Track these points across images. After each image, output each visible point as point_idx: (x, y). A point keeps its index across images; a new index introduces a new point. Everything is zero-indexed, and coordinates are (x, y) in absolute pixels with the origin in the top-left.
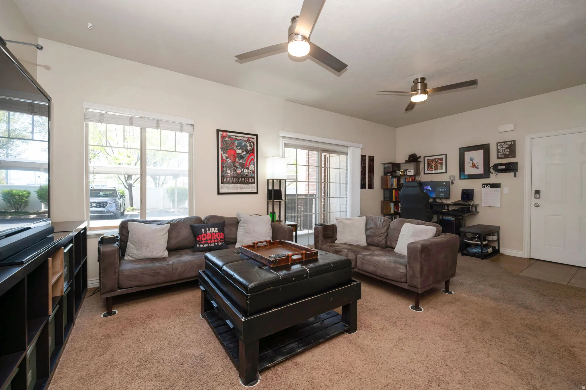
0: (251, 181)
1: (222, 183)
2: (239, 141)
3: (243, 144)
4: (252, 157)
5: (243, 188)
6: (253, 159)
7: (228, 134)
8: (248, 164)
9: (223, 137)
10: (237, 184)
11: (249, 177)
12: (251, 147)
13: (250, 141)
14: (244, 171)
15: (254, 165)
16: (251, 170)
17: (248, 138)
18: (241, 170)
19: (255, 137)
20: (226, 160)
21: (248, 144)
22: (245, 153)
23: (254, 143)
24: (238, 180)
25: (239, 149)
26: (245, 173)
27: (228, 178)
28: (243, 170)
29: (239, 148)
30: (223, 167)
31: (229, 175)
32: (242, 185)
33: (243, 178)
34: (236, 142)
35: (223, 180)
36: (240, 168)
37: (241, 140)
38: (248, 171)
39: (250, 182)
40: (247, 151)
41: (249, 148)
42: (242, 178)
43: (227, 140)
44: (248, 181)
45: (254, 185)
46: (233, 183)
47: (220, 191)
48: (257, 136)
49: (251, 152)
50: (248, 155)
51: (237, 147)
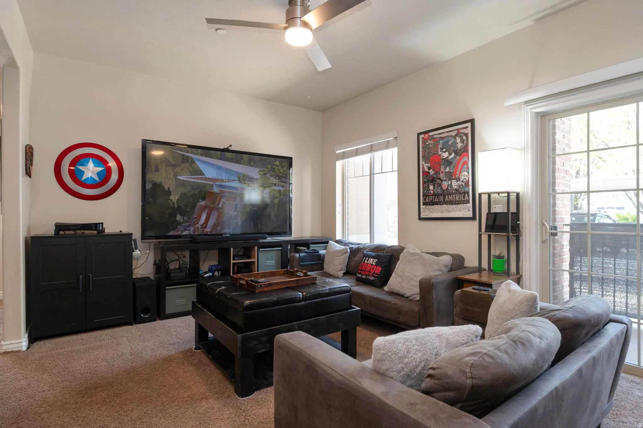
0: (463, 199)
1: (424, 204)
2: (444, 141)
3: (450, 143)
4: (465, 159)
5: (450, 211)
6: (466, 163)
7: (431, 134)
8: (458, 173)
9: (425, 140)
10: (443, 204)
11: (460, 193)
12: (462, 144)
13: (462, 133)
14: (453, 184)
15: (468, 173)
16: (463, 182)
17: (458, 130)
18: (447, 184)
19: (470, 124)
20: (428, 172)
21: (458, 140)
22: (453, 155)
23: (466, 135)
24: (444, 198)
25: (445, 152)
26: (454, 187)
27: (431, 197)
29: (444, 150)
30: (424, 183)
31: (432, 192)
32: (449, 206)
33: (451, 196)
34: (441, 142)
35: (425, 199)
36: (446, 180)
37: (448, 136)
38: (458, 182)
39: (462, 201)
40: (456, 153)
41: (459, 145)
42: (449, 196)
43: (429, 144)
44: (459, 199)
45: (468, 205)
46: (437, 203)
47: (422, 216)
48: (472, 121)
49: (464, 152)
50: (458, 157)
51: (442, 149)
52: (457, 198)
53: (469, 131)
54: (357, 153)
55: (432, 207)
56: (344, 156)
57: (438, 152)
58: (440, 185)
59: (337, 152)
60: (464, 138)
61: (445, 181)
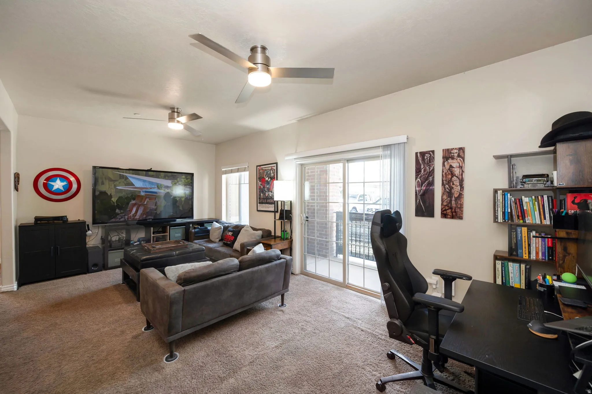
1: (259, 203)
2: (266, 171)
3: (269, 173)
5: (268, 207)
7: (262, 167)
8: (272, 188)
9: (259, 170)
10: (266, 204)
11: (272, 199)
12: (273, 174)
13: (273, 169)
17: (271, 167)
19: (276, 165)
20: (260, 186)
21: (272, 172)
22: (270, 179)
24: (267, 200)
25: (267, 177)
26: (270, 195)
27: (262, 200)
28: (269, 193)
29: (267, 176)
30: (259, 192)
31: (262, 197)
33: (269, 200)
35: (259, 201)
37: (268, 169)
38: (271, 193)
39: (273, 203)
43: (261, 172)
47: (258, 210)
48: (276, 163)
49: (273, 178)
50: (271, 181)
52: (271, 201)
53: (275, 168)
54: (232, 171)
55: (262, 205)
56: (226, 172)
57: (264, 177)
58: (265, 194)
59: (223, 170)
60: (274, 171)
61: (267, 192)
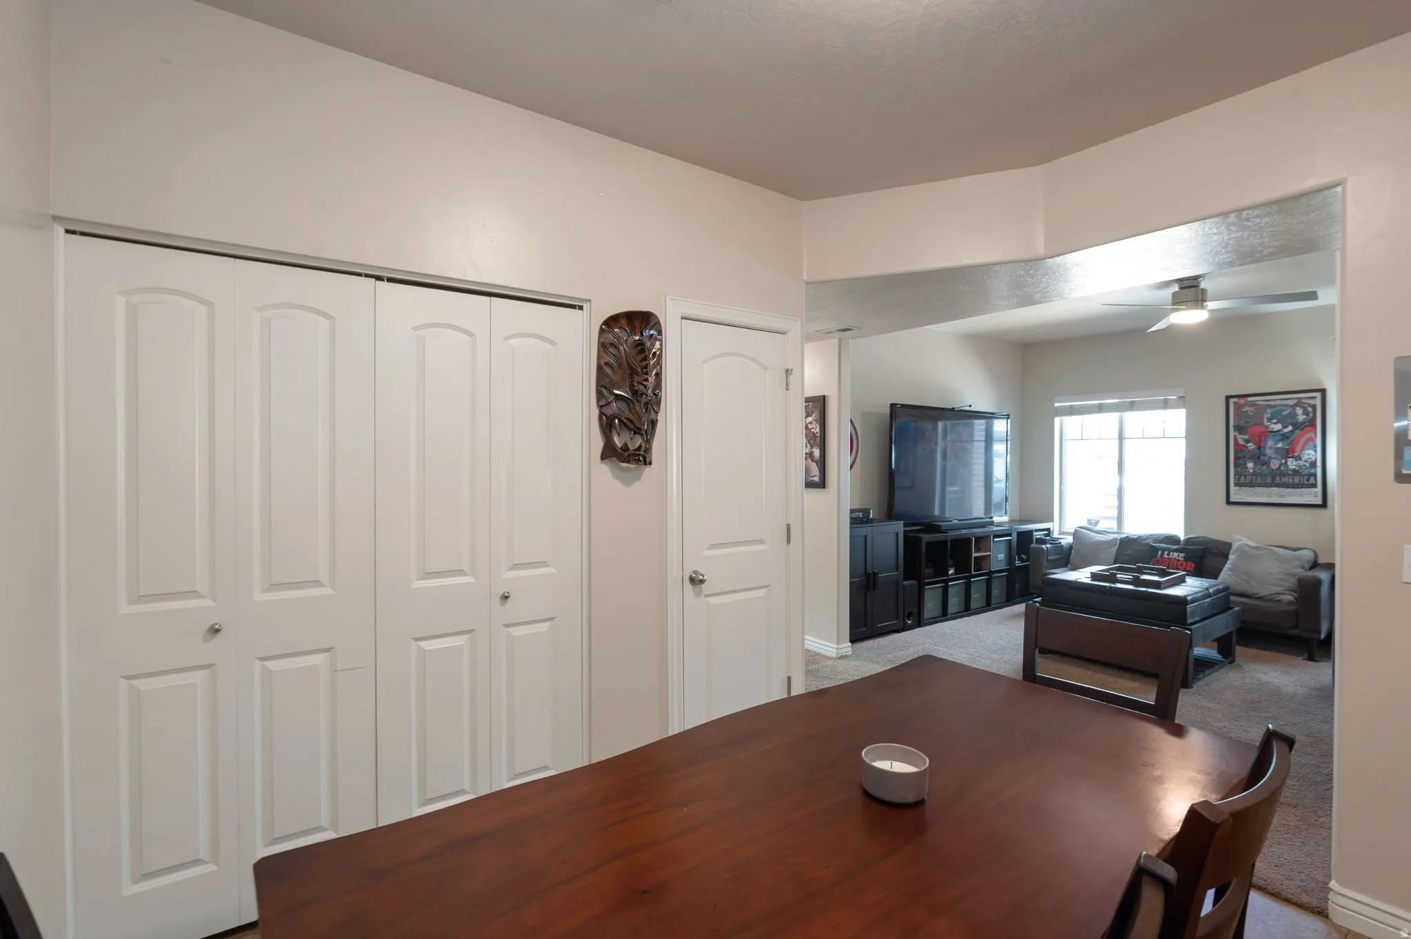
0: (1306, 483)
1: (1236, 485)
2: (1274, 410)
3: (1284, 413)
4: (1311, 435)
5: (1284, 496)
6: (1312, 440)
7: (1250, 399)
8: (1298, 449)
9: (1237, 406)
10: (1271, 487)
11: (1301, 475)
12: (1306, 417)
13: (1306, 403)
14: (1289, 463)
15: (1316, 451)
16: (1306, 461)
17: (1297, 399)
18: (1279, 462)
19: (1318, 395)
20: (1244, 446)
21: (1299, 411)
22: (1290, 428)
23: (1314, 407)
24: (1274, 479)
25: (1275, 423)
26: (1290, 467)
27: (1250, 477)
28: (1286, 462)
29: (1274, 421)
30: (1237, 458)
31: (1251, 471)
32: (1282, 489)
33: (1285, 477)
34: (1268, 410)
35: (1239, 479)
37: (1281, 405)
38: (1299, 462)
39: (1304, 484)
40: (1296, 426)
41: (1301, 418)
42: (1283, 478)
43: (1247, 411)
44: (1299, 481)
45: (1314, 490)
46: (1260, 485)
47: (1232, 499)
48: (1323, 392)
49: (1309, 426)
50: (1298, 432)
51: (1270, 420)
52: (1296, 481)
53: (1318, 402)
54: (1100, 409)
55: (1251, 489)
56: (1071, 411)
57: (1263, 422)
58: (1267, 464)
59: (1056, 405)
60: (1310, 409)
61: (1276, 458)
